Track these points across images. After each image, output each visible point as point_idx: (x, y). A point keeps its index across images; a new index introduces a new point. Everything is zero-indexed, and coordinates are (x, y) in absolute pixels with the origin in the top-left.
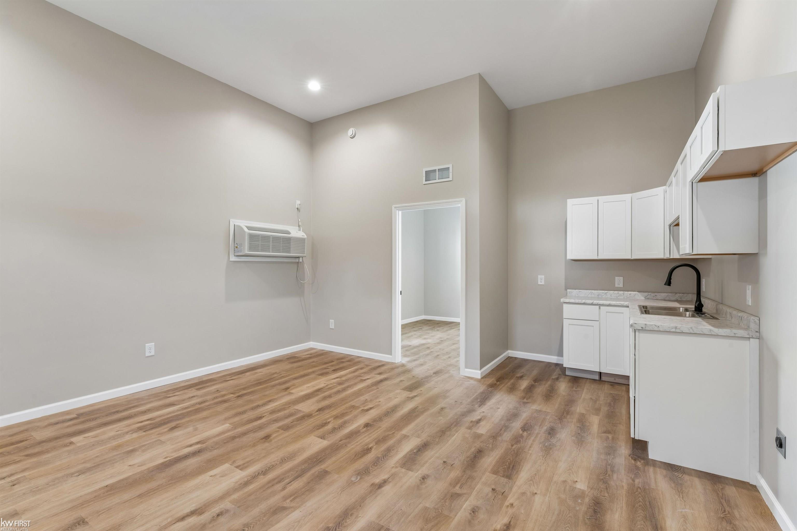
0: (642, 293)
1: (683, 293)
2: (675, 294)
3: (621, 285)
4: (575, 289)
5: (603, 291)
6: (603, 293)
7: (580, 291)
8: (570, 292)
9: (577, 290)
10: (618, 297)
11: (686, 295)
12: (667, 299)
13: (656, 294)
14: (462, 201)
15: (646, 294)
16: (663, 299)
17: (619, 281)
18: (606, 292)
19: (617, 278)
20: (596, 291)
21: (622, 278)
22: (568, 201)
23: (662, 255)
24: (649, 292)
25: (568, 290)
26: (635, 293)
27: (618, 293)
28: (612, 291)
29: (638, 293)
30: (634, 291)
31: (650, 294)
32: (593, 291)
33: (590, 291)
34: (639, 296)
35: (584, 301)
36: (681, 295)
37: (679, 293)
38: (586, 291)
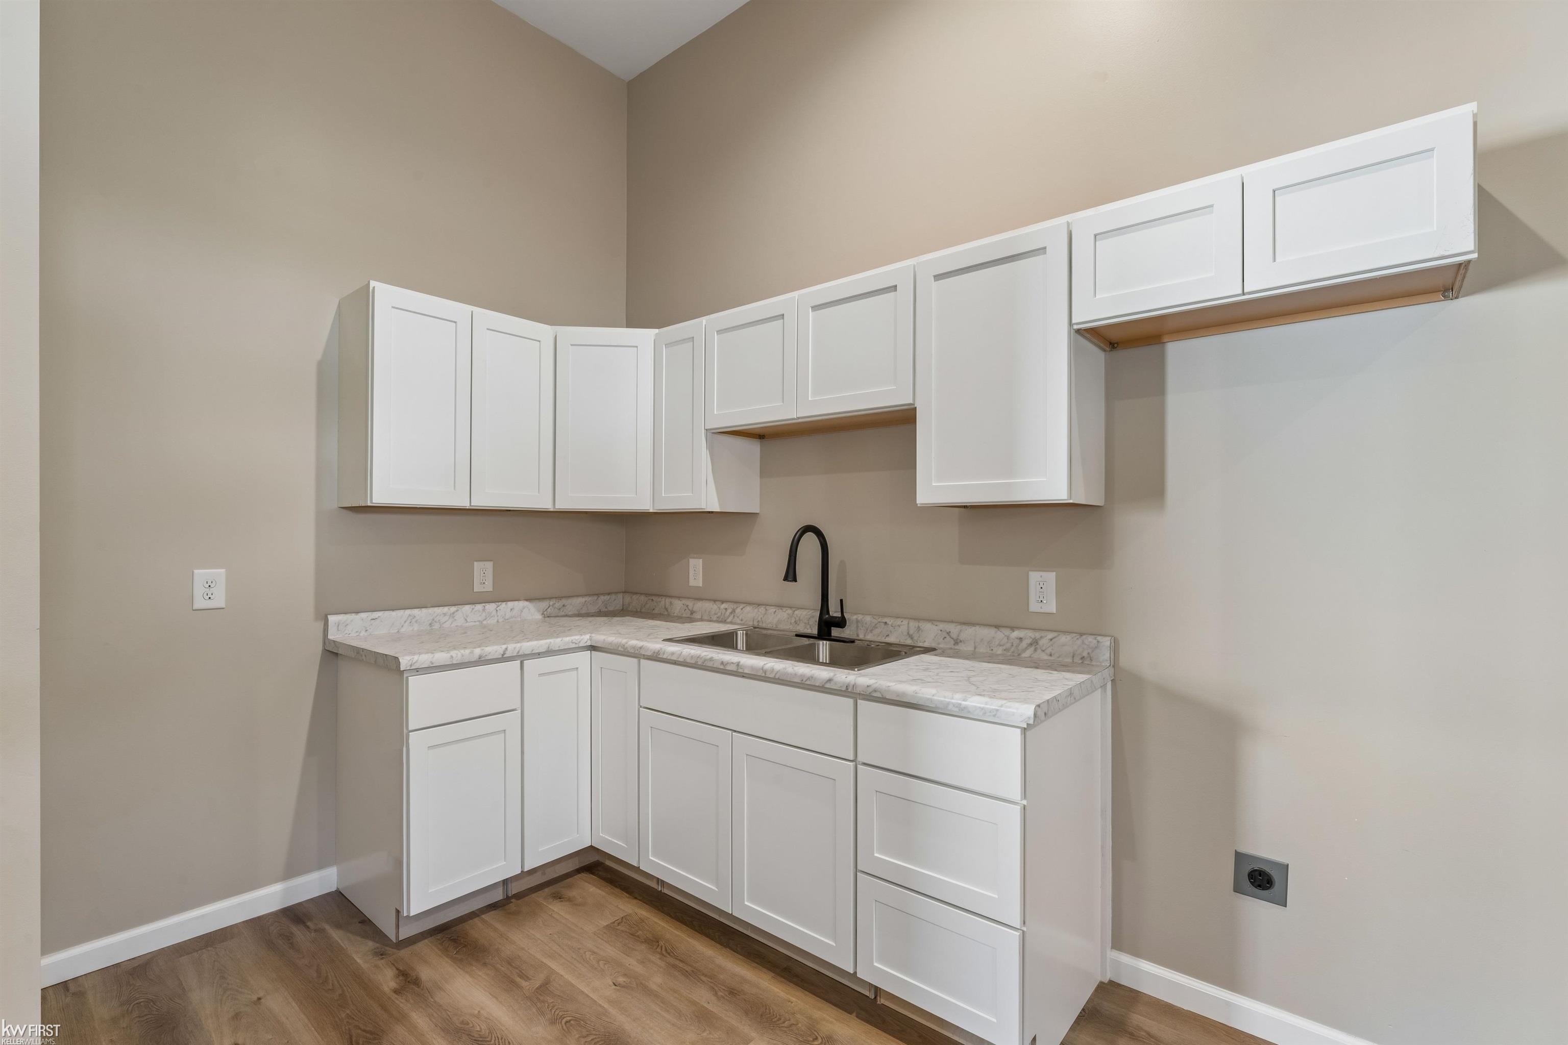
0: (538, 604)
1: (609, 594)
2: (595, 598)
3: (489, 587)
4: (357, 613)
5: (446, 609)
6: (445, 614)
7: (374, 615)
8: (338, 628)
9: (363, 615)
10: (485, 622)
11: (613, 596)
12: (583, 612)
13: (564, 601)
15: (544, 604)
16: (576, 613)
17: (483, 575)
18: (453, 609)
20: (423, 609)
21: (489, 565)
22: (374, 287)
23: (645, 504)
24: (550, 598)
25: (332, 619)
26: (522, 604)
27: (484, 610)
28: (467, 608)
29: (526, 603)
30: (518, 600)
31: (551, 603)
32: (416, 612)
33: (408, 612)
34: (530, 612)
35: (477, 651)
36: (607, 597)
37: (603, 594)
38: (394, 614)
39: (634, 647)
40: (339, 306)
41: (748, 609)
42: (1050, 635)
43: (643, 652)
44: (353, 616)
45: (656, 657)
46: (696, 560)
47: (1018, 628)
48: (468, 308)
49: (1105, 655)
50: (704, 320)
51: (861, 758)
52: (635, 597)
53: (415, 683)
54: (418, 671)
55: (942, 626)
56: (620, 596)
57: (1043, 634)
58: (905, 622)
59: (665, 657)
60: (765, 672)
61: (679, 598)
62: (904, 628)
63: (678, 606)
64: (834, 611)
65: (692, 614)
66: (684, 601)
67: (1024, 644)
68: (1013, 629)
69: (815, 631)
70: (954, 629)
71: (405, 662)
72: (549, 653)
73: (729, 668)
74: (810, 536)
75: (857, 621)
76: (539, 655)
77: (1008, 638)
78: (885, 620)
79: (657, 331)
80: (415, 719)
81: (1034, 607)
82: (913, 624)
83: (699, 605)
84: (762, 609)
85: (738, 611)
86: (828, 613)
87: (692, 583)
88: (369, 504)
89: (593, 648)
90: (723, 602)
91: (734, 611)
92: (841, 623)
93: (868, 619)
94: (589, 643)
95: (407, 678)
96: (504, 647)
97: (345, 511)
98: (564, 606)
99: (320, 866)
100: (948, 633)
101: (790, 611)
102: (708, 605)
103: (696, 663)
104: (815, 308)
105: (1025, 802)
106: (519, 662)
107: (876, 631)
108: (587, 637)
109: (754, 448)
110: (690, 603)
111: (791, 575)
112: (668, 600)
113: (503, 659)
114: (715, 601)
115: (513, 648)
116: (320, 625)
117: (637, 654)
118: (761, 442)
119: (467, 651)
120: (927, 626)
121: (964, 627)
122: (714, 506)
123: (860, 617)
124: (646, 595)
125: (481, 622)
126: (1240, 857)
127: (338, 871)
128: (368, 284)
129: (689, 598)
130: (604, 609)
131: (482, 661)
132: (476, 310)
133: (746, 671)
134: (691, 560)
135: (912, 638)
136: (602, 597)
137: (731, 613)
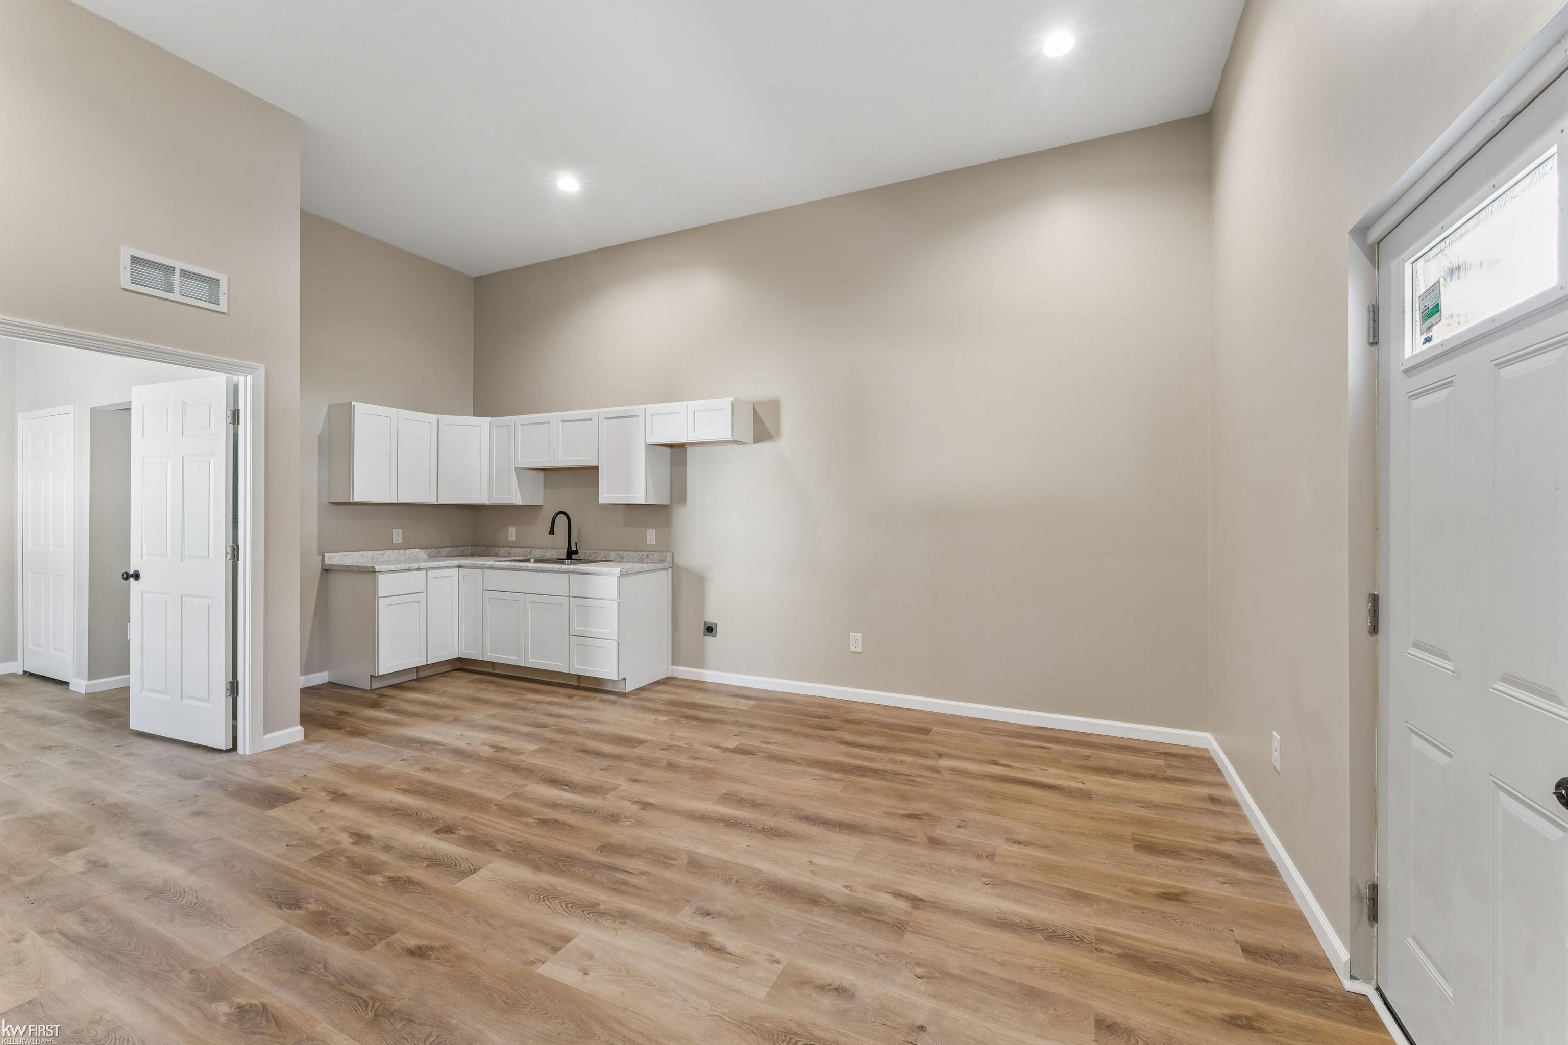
0: (426, 550)
1: (464, 546)
2: (456, 548)
3: (400, 541)
4: (337, 552)
5: (379, 552)
6: (379, 554)
7: (347, 553)
8: (329, 558)
9: (341, 553)
10: (399, 559)
11: (467, 547)
12: (449, 555)
13: (440, 549)
14: (258, 369)
15: (429, 551)
16: (446, 555)
17: (397, 536)
18: (383, 552)
19: (394, 530)
20: (369, 551)
21: (400, 531)
22: (354, 405)
23: (484, 500)
24: (432, 548)
25: (326, 555)
26: (417, 550)
27: (398, 552)
28: (390, 551)
29: (420, 550)
30: (416, 548)
31: (433, 550)
32: (365, 552)
33: (361, 552)
34: (422, 554)
35: (407, 566)
36: (462, 548)
37: (460, 546)
38: (355, 553)
39: (480, 564)
40: (328, 408)
41: (538, 550)
42: (652, 553)
43: (485, 566)
44: (336, 553)
45: (491, 568)
46: (512, 528)
47: (643, 551)
48: (395, 410)
49: (668, 558)
50: (514, 418)
51: (571, 595)
52: (478, 548)
53: (381, 577)
54: (382, 572)
55: (617, 552)
56: (470, 548)
57: (650, 552)
58: (603, 551)
59: (495, 567)
60: (537, 568)
61: (503, 547)
62: (603, 554)
63: (502, 550)
64: (573, 548)
65: (510, 554)
66: (505, 548)
67: (644, 557)
68: (641, 551)
69: (565, 558)
70: (621, 553)
71: (377, 569)
72: (439, 568)
73: (522, 568)
74: (562, 516)
75: (585, 552)
76: (434, 569)
77: (639, 555)
78: (596, 551)
79: (491, 419)
80: (381, 593)
81: (648, 543)
82: (606, 552)
83: (513, 550)
84: (544, 550)
85: (533, 551)
86: (571, 549)
87: (510, 539)
88: (352, 501)
89: (459, 567)
90: (525, 548)
91: (531, 552)
92: (576, 552)
93: (589, 551)
94: (457, 565)
95: (378, 576)
96: (419, 564)
97: (331, 504)
98: (439, 552)
99: (320, 671)
100: (619, 555)
101: (557, 550)
102: (518, 549)
103: (509, 568)
104: (562, 422)
105: (619, 600)
106: (425, 571)
107: (592, 556)
108: (457, 562)
109: (541, 475)
110: (508, 549)
111: (552, 532)
112: (497, 548)
113: (418, 569)
114: (522, 547)
115: (422, 565)
116: (320, 557)
117: (482, 568)
118: (544, 473)
119: (403, 565)
120: (611, 553)
121: (624, 552)
122: (518, 501)
123: (586, 551)
124: (485, 546)
125: (397, 558)
126: (705, 623)
127: (329, 673)
128: (351, 403)
129: (508, 547)
130: (461, 554)
131: (409, 570)
132: (399, 410)
133: (530, 569)
134: (509, 528)
135: (606, 558)
136: (460, 548)
137: (529, 553)
